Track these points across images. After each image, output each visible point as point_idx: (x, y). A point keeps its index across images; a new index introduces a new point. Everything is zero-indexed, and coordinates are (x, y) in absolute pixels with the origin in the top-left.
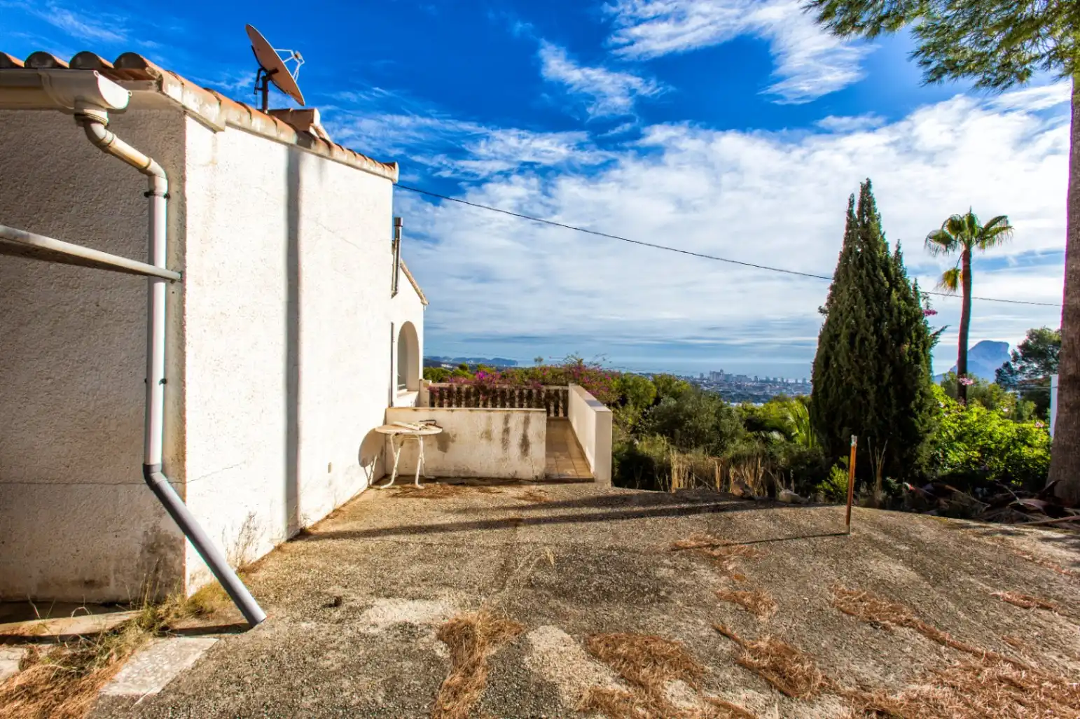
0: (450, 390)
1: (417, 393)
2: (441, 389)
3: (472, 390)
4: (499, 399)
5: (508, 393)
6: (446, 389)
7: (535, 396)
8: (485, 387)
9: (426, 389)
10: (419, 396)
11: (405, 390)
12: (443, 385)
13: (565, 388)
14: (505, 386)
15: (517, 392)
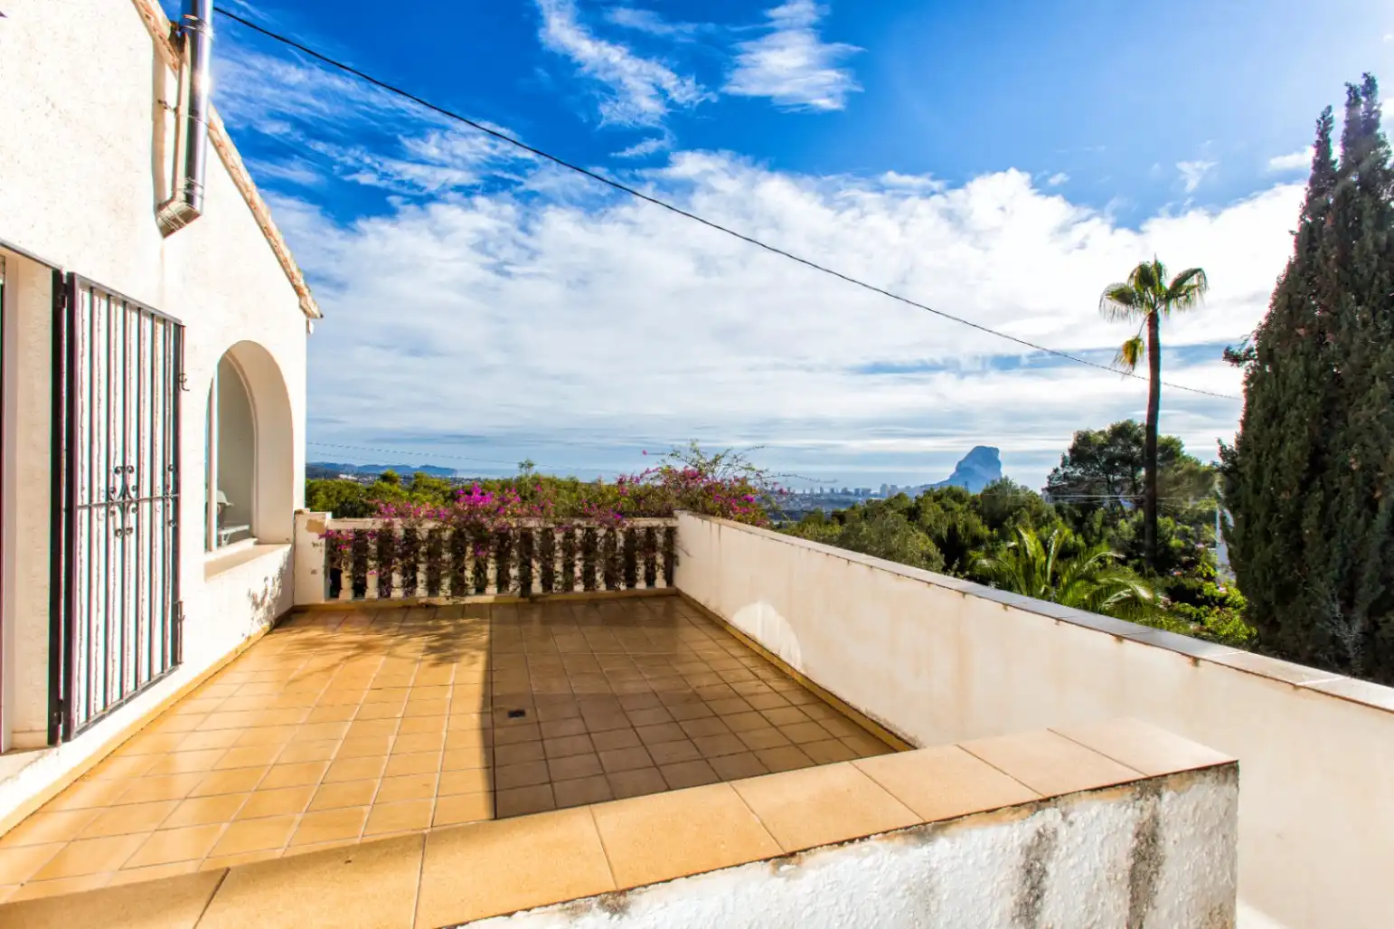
0: (385, 537)
1: (288, 548)
2: (360, 534)
3: (447, 535)
4: (515, 553)
5: (537, 538)
6: (373, 534)
7: (601, 543)
8: (481, 527)
9: (314, 537)
10: (292, 559)
11: (248, 544)
12: (369, 524)
13: (671, 523)
14: (532, 523)
15: (559, 537)
